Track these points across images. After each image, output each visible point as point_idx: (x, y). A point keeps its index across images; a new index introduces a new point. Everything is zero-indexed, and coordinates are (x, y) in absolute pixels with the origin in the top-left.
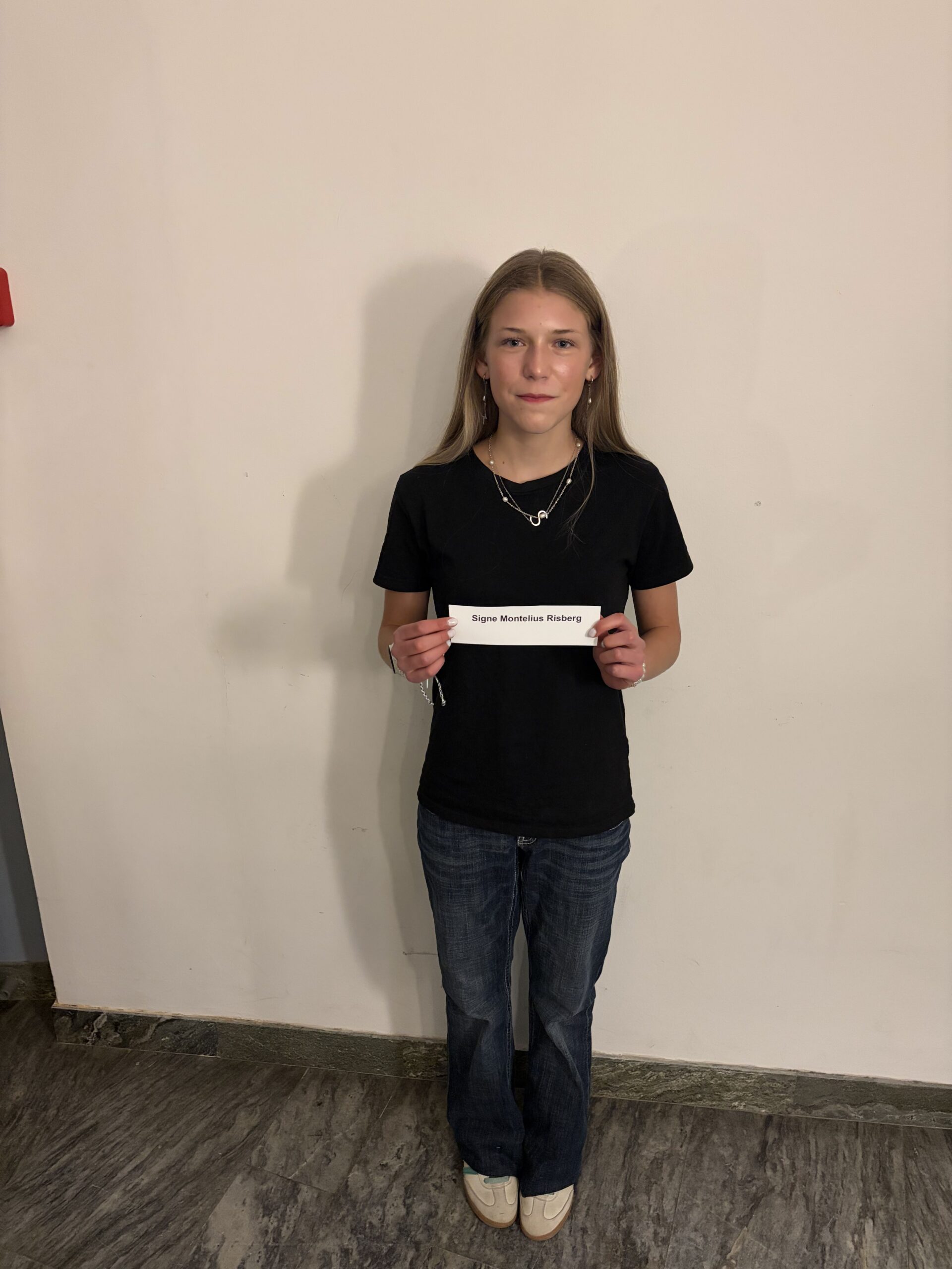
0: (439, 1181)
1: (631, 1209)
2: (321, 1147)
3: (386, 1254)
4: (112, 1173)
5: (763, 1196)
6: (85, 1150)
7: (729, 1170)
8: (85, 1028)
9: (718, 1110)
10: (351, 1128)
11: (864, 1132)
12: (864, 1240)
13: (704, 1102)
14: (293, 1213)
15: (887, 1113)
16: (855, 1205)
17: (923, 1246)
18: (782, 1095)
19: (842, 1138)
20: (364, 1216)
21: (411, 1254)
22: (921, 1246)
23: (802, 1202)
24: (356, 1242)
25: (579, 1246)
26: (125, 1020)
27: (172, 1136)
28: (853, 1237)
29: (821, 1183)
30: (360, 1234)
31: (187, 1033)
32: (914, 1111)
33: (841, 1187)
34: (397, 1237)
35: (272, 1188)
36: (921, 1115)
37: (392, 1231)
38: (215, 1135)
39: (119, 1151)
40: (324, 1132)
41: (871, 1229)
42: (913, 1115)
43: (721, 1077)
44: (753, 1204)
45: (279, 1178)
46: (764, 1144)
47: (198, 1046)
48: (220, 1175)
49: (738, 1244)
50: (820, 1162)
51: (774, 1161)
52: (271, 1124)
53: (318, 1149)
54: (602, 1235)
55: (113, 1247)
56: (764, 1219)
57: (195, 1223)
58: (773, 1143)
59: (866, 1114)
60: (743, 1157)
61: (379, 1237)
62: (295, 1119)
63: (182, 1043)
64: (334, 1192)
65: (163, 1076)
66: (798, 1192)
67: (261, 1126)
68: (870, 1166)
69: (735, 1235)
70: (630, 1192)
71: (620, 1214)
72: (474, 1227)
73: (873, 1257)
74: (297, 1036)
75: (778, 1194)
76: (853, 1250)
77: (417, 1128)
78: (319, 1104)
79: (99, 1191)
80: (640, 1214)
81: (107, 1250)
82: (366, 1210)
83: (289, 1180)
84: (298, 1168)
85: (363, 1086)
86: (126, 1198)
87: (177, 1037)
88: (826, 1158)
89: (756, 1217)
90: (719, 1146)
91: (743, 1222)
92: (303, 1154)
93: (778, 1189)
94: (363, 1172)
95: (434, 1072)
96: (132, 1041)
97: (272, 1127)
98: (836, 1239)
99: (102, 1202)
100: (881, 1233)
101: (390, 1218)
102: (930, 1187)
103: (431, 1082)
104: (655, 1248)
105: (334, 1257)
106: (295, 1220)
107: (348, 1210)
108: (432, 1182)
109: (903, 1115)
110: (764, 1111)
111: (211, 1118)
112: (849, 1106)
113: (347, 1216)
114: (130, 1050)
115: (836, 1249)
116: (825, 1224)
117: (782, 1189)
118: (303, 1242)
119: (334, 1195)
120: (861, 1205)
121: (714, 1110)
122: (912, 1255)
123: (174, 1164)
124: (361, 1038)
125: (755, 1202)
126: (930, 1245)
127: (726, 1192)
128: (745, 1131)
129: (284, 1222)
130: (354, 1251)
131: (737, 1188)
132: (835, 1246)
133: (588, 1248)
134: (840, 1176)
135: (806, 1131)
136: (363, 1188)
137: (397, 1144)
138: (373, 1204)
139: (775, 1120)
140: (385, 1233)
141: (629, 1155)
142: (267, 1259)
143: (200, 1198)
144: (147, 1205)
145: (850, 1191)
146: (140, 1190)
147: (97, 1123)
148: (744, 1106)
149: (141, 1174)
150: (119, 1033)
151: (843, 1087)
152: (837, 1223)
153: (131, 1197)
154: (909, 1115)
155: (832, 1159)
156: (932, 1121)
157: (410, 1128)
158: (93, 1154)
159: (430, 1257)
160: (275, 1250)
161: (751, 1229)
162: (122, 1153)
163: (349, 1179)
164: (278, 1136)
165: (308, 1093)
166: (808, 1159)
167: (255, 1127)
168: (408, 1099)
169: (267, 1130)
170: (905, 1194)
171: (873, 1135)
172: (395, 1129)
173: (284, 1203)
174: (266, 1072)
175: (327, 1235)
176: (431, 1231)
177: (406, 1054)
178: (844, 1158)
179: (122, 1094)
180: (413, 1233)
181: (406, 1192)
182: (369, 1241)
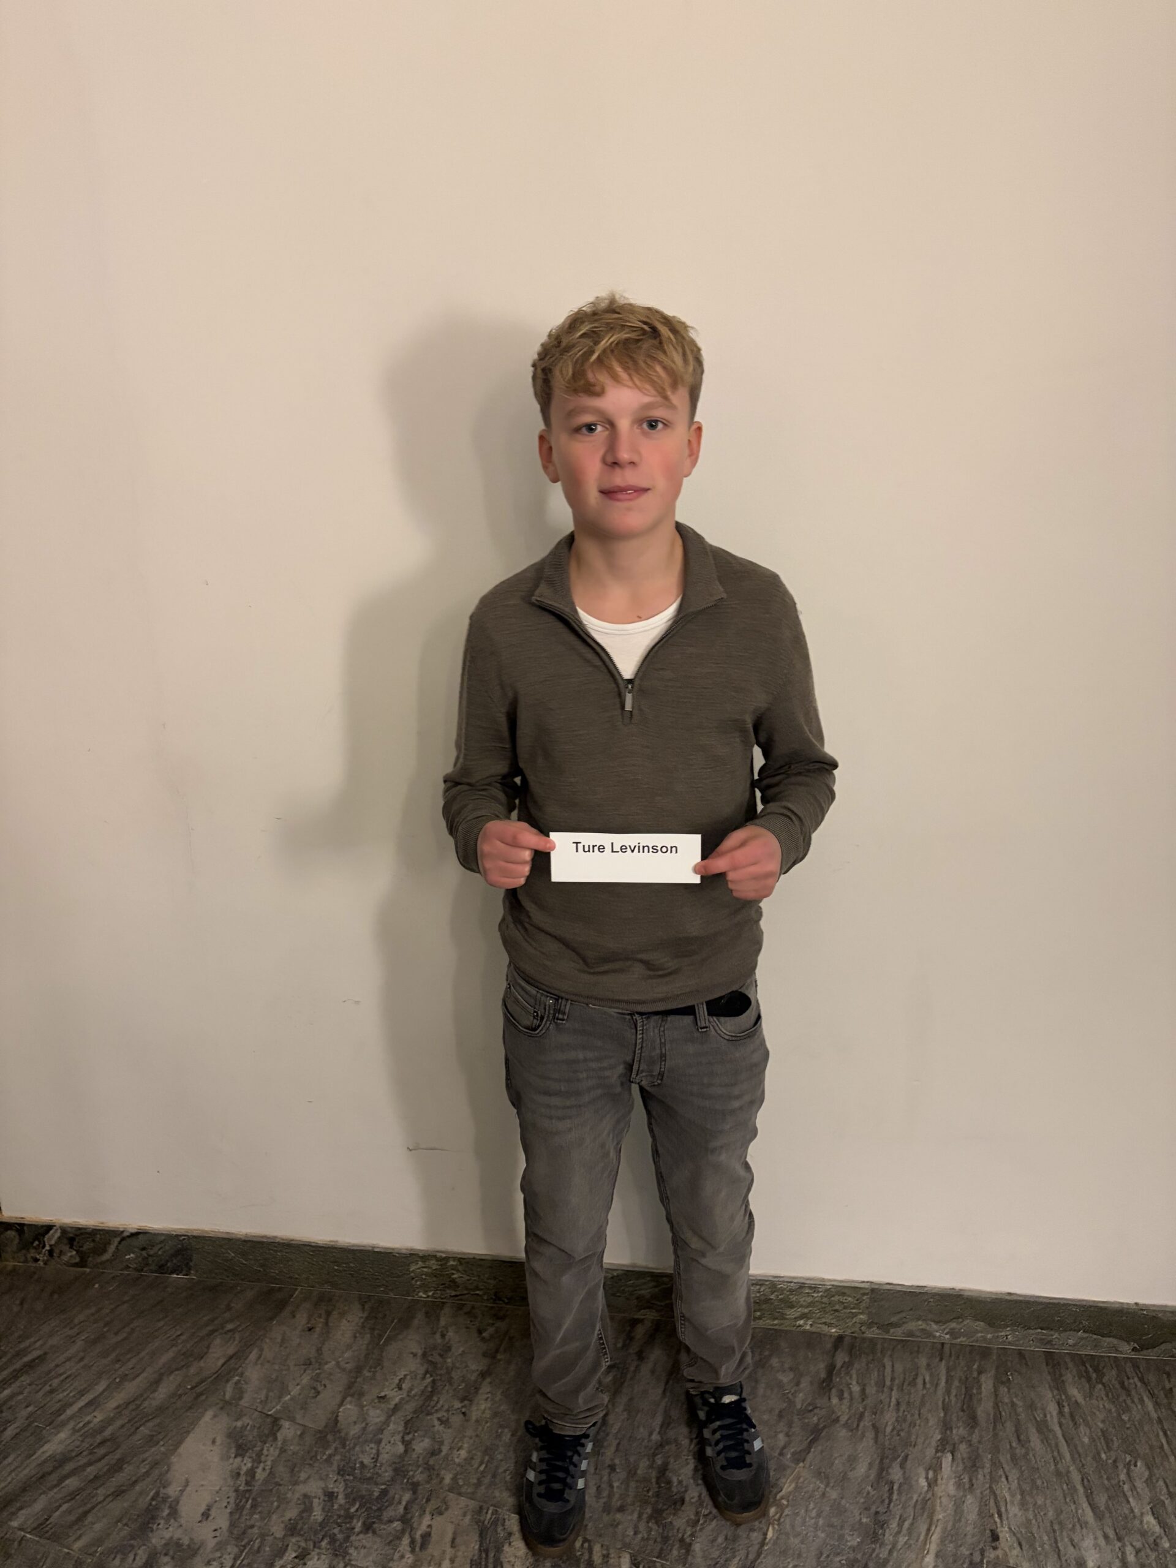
0: (445, 1414)
1: (668, 1443)
2: (309, 1378)
3: (378, 1498)
4: (59, 1410)
5: (825, 1427)
6: (30, 1385)
7: (787, 1398)
8: (35, 1245)
9: (780, 1330)
10: (346, 1355)
11: (950, 1356)
12: (939, 1477)
13: (764, 1321)
14: (271, 1452)
15: (977, 1332)
16: (932, 1437)
17: (1008, 1482)
18: (854, 1311)
19: (923, 1361)
20: (353, 1455)
21: (407, 1496)
22: (1006, 1482)
23: (870, 1435)
24: (343, 1483)
25: (603, 1486)
26: (82, 1234)
27: (133, 1368)
28: (927, 1474)
29: (894, 1414)
30: (348, 1475)
31: (156, 1249)
32: (1008, 1329)
33: (916, 1416)
34: (392, 1478)
35: (248, 1424)
36: (1017, 1333)
37: (386, 1471)
38: (183, 1366)
39: (68, 1385)
40: (313, 1360)
41: (949, 1464)
42: (1008, 1333)
43: (783, 1290)
44: (811, 1437)
45: (257, 1413)
46: (831, 1369)
47: (169, 1264)
48: (187, 1411)
49: (791, 1482)
50: (895, 1388)
51: (841, 1387)
52: (250, 1353)
53: (306, 1380)
54: (632, 1473)
55: (55, 1493)
56: (824, 1454)
57: (156, 1464)
58: (842, 1367)
59: (952, 1332)
60: (805, 1383)
61: (371, 1478)
62: (281, 1346)
63: (150, 1259)
64: (320, 1429)
65: (126, 1298)
66: (866, 1422)
67: (238, 1356)
68: (954, 1392)
69: (788, 1471)
70: (669, 1424)
71: (656, 1449)
72: (482, 1468)
73: (948, 1495)
74: (287, 1251)
75: (844, 1425)
76: (926, 1488)
77: (424, 1355)
78: (310, 1330)
79: (41, 1431)
80: (678, 1449)
81: (49, 1496)
82: (357, 1449)
83: (268, 1415)
84: (280, 1401)
85: (364, 1308)
86: (73, 1438)
87: (144, 1253)
88: (903, 1384)
89: (814, 1452)
90: (778, 1371)
91: (799, 1457)
92: (287, 1386)
93: (844, 1419)
94: (356, 1406)
95: (448, 1291)
96: (90, 1259)
97: (253, 1356)
98: (907, 1475)
99: (46, 1443)
100: (961, 1468)
101: (384, 1457)
102: (1023, 1416)
103: (443, 1303)
104: (694, 1486)
105: (316, 1501)
106: (272, 1461)
107: (336, 1449)
108: (436, 1415)
109: (996, 1335)
110: (833, 1330)
111: (181, 1346)
112: (932, 1323)
113: (334, 1455)
114: (88, 1270)
115: (906, 1486)
116: (895, 1459)
117: (848, 1419)
118: (280, 1485)
119: (320, 1432)
120: (939, 1437)
121: (776, 1330)
122: (994, 1493)
123: (132, 1399)
124: (361, 1251)
125: (816, 1434)
126: (1016, 1481)
127: (782, 1424)
128: (810, 1354)
129: (260, 1462)
130: (340, 1494)
131: (796, 1419)
132: (905, 1484)
133: (615, 1490)
134: (917, 1403)
135: (882, 1352)
136: (355, 1423)
137: (398, 1374)
138: (366, 1441)
139: (847, 1340)
140: (377, 1473)
141: (671, 1382)
142: (237, 1505)
143: (161, 1438)
144: (100, 1444)
145: (927, 1420)
146: (92, 1428)
147: (45, 1354)
148: (811, 1325)
149: (94, 1411)
150: (77, 1251)
151: (926, 1300)
152: (909, 1457)
153: (81, 1436)
154: (1002, 1334)
155: (909, 1385)
156: (1029, 1341)
157: (415, 1355)
158: (38, 1388)
159: (428, 1500)
160: (247, 1495)
161: (807, 1466)
162: (72, 1387)
163: (340, 1414)
164: (259, 1366)
165: (298, 1316)
166: (881, 1384)
167: (231, 1358)
168: (416, 1322)
169: (245, 1359)
170: (992, 1425)
171: (961, 1358)
172: (398, 1357)
173: (261, 1441)
174: (250, 1294)
175: (309, 1478)
176: (432, 1471)
177: (413, 1271)
178: (924, 1383)
179: (76, 1321)
180: (411, 1473)
181: (406, 1427)
182: (358, 1483)
